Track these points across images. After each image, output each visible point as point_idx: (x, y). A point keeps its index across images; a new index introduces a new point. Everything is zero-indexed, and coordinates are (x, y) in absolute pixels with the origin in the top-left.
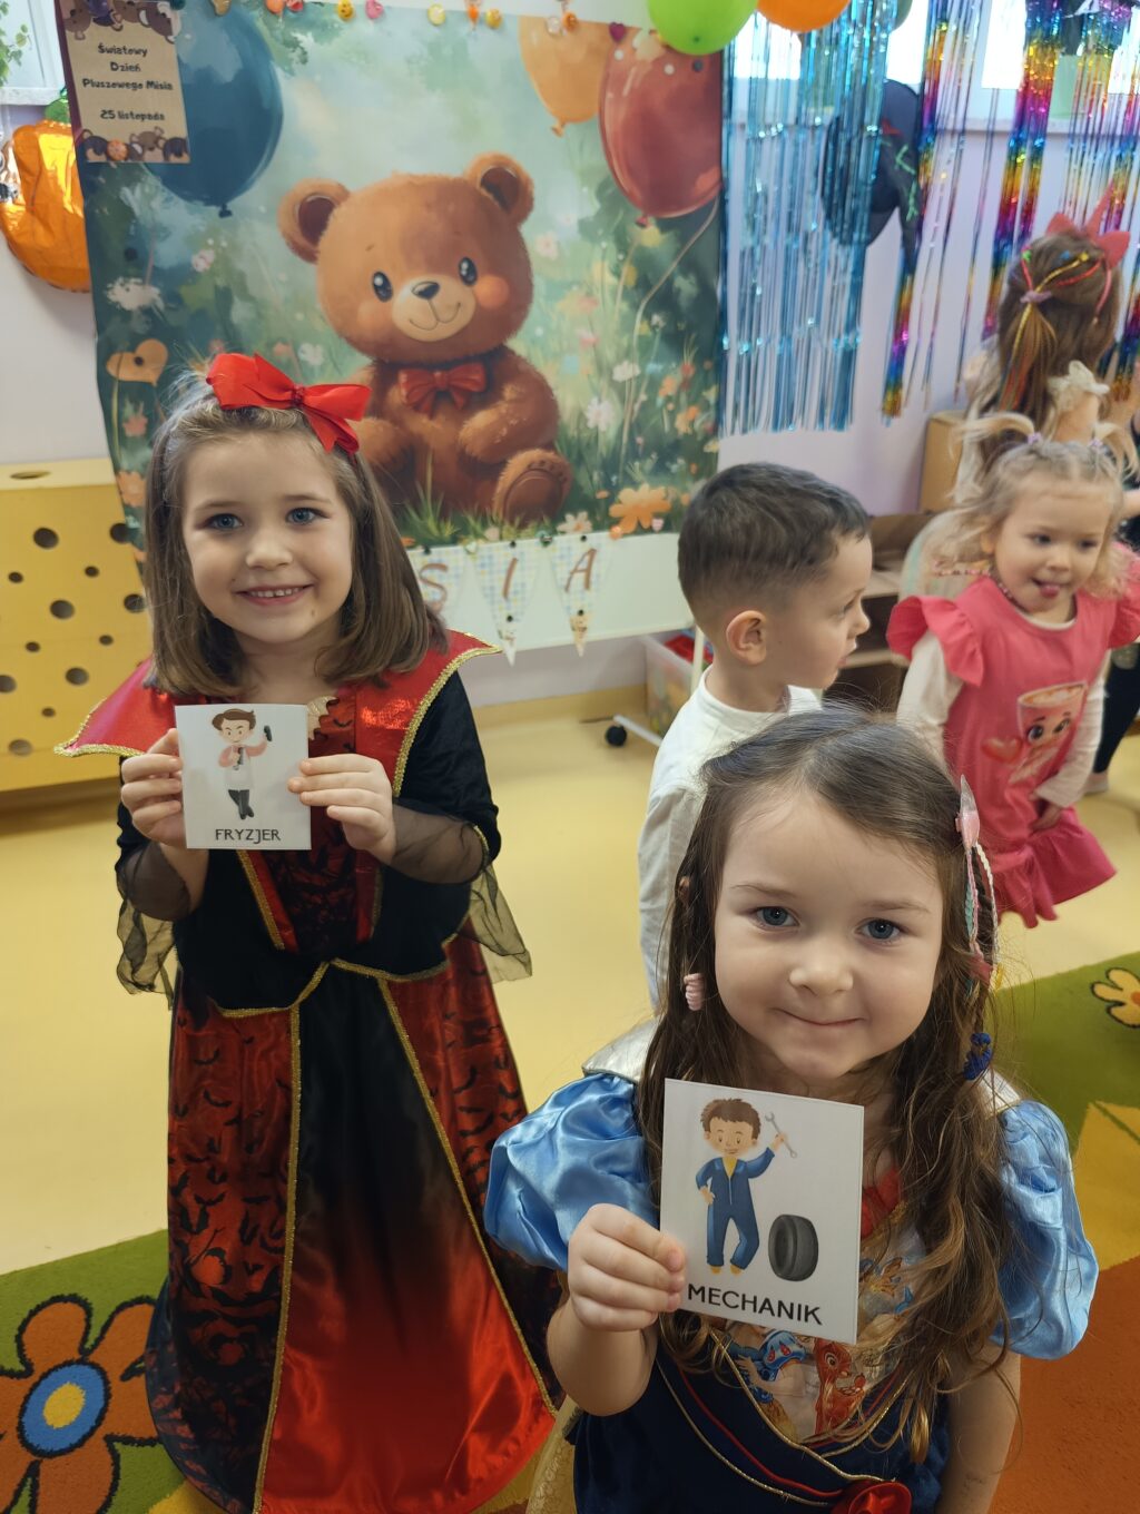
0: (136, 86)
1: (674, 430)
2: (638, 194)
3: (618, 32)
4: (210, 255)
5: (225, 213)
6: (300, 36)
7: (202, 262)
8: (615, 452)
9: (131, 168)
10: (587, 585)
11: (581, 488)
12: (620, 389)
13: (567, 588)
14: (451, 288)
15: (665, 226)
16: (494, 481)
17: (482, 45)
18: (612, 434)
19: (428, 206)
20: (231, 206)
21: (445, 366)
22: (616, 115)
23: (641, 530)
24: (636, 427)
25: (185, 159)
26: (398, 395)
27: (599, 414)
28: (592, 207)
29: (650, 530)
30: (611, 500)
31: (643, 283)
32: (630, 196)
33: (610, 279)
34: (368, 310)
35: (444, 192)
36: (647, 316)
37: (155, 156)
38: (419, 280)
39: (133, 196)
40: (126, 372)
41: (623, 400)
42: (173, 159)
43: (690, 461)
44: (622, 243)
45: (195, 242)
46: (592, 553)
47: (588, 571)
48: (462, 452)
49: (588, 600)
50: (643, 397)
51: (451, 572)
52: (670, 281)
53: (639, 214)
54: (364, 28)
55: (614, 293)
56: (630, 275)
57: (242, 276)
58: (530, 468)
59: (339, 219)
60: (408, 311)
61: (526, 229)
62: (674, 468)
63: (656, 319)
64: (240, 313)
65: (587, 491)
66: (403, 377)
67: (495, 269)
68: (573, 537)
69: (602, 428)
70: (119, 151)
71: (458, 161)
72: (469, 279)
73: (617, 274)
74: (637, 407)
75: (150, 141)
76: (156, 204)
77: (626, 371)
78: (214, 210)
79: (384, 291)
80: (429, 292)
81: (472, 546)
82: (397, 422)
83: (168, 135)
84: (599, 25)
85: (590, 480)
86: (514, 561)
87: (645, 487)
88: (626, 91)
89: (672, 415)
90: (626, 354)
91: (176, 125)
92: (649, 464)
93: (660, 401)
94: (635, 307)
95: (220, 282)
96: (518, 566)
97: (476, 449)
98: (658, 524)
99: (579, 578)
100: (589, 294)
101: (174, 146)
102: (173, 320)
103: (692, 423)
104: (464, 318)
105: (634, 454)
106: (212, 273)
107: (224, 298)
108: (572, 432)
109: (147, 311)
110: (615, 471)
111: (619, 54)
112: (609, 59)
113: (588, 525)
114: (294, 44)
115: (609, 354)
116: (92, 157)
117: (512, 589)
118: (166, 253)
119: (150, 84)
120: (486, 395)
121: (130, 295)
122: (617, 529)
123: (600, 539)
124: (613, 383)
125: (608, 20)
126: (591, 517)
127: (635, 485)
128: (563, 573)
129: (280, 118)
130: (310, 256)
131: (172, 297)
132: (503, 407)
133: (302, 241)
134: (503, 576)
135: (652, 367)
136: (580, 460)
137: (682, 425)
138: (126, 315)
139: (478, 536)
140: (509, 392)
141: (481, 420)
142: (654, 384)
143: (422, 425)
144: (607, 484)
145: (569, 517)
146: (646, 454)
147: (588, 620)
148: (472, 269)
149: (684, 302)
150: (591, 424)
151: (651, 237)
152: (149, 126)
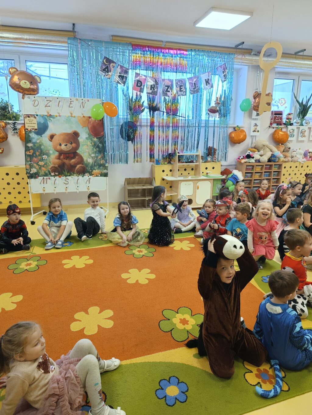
0: (32, 124)
1: (101, 163)
2: (93, 135)
3: (90, 117)
4: (39, 141)
5: (41, 136)
6: (51, 119)
7: (38, 142)
8: (92, 165)
9: (30, 131)
10: (89, 183)
11: (87, 170)
12: (92, 157)
13: (86, 183)
14: (69, 145)
15: (97, 138)
16: (75, 168)
17: (72, 119)
18: (92, 163)
19: (66, 136)
20: (42, 136)
21: (68, 154)
22: (90, 126)
23: (97, 176)
24: (95, 162)
25: (37, 131)
26: (62, 157)
27: (89, 160)
28: (87, 136)
29: (98, 176)
30: (92, 172)
31: (95, 145)
32: (92, 135)
33: (90, 144)
34: (58, 147)
35: (68, 134)
36: (96, 149)
37: (34, 130)
38: (65, 144)
39: (31, 135)
40: (28, 153)
41: (93, 159)
42: (36, 131)
43: (103, 167)
44: (92, 140)
45: (38, 139)
46: (90, 179)
47: (89, 181)
48: (71, 164)
49: (89, 185)
50: (96, 158)
51: (69, 180)
52: (98, 145)
53: (94, 137)
54: (58, 118)
55: (91, 146)
56: (93, 143)
57: (43, 143)
58: (80, 167)
59: (55, 137)
60: (63, 147)
61: (79, 138)
62: (101, 168)
63: (97, 149)
64: (42, 147)
65: (88, 170)
66: (62, 155)
67: (75, 143)
68: (87, 177)
69: (90, 162)
70: (29, 130)
71: (70, 131)
72: (71, 144)
73: (91, 143)
74: (95, 160)
75: (33, 129)
76: (33, 135)
77: (93, 155)
78: (40, 136)
79: (60, 145)
80: (66, 145)
81: (72, 177)
82: (62, 160)
83: (35, 128)
84: (87, 117)
85: (89, 169)
86: (78, 179)
87: (97, 170)
88: (91, 123)
89: (100, 161)
90: (93, 153)
91: (36, 127)
92: (97, 167)
93: (98, 159)
94: (94, 147)
95: (40, 144)
96: (79, 180)
97: (72, 164)
98: (99, 175)
99: (88, 182)
100: (87, 146)
101: (36, 129)
102: (34, 148)
103: (103, 162)
104: (71, 148)
105: (95, 166)
106: (39, 143)
107: (40, 145)
108: (86, 163)
109: (31, 147)
110: (92, 168)
111: (90, 120)
112: (89, 120)
113: (89, 175)
114: (50, 119)
115: (91, 153)
116: (26, 130)
117: (78, 183)
118: (34, 141)
119: (33, 123)
120: (74, 158)
121: (30, 145)
122: (93, 176)
123: (90, 177)
124: (91, 157)
125: (88, 116)
126: (89, 174)
127: (95, 170)
128: (85, 181)
129: (48, 127)
130: (51, 141)
131: (34, 145)
132: (76, 159)
133: (50, 139)
134: (77, 181)
135: (97, 155)
136: (87, 166)
137: (101, 162)
138: (29, 147)
139: (73, 175)
140: (77, 157)
141: (73, 160)
142: (97, 157)
143: (65, 161)
144: (91, 170)
145: (86, 173)
146: (97, 166)
147: (89, 188)
148: (72, 143)
149: (100, 147)
150: (88, 162)
151: (95, 139)
152: (33, 127)
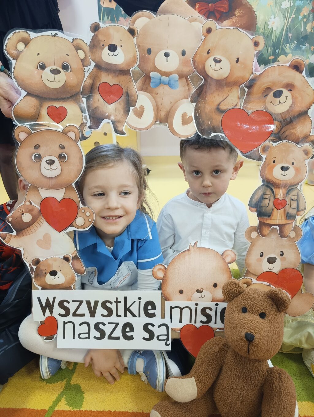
1: (305, 30)
18: (278, 31)
21: (214, 2)
24: (289, 29)
27: (274, 23)
30: (275, 60)
41: (284, 17)
50: (293, 16)
66: (197, 6)
69: (274, 28)
74: (290, 20)
77: (287, 4)
87: (290, 56)
89: (305, 24)
92: (293, 45)
93: (300, 17)
105: (287, 41)
110: (278, 48)
120: (229, 14)
124: (281, 9)
127: (286, 54)
135: (299, 2)
137: (309, 29)
140: (237, 13)
141: (226, 24)
144: (274, 53)
146: (292, 41)
150: (270, 27)
